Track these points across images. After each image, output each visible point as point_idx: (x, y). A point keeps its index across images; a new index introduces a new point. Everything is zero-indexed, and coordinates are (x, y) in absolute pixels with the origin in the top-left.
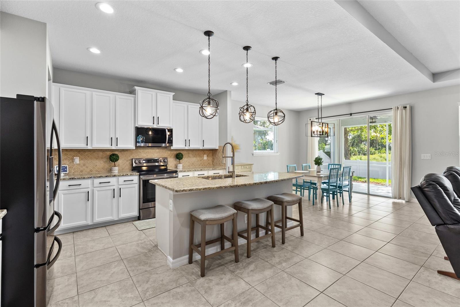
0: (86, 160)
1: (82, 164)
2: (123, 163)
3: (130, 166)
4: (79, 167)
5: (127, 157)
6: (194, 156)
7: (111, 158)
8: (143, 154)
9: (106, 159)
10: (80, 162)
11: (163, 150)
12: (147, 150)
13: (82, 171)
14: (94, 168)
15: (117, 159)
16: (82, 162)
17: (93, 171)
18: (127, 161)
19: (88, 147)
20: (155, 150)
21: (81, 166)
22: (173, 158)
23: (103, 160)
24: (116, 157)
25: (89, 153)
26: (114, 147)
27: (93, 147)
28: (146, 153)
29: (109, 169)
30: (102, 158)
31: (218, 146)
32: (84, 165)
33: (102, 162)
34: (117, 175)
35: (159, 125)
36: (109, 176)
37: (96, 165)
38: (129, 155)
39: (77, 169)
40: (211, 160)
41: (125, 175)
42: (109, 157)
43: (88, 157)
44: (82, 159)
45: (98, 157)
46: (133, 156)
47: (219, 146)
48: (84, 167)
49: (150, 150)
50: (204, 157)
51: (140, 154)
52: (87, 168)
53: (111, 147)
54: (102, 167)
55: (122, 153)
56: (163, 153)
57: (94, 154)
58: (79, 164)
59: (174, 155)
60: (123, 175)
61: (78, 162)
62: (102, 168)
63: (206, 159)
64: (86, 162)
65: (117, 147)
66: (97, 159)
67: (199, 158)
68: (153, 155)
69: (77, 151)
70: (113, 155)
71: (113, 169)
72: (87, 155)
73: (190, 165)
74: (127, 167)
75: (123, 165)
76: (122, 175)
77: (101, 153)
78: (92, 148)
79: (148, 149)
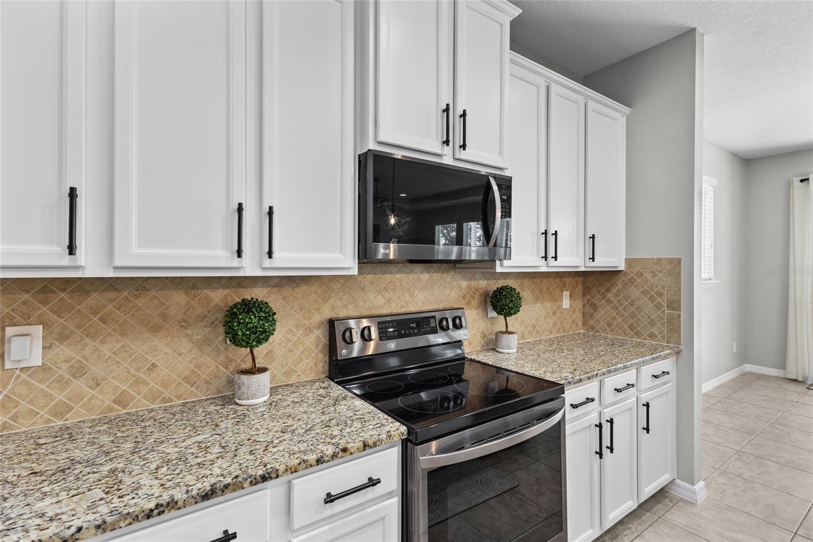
0: (87, 340)
1: (65, 366)
2: (290, 345)
3: (321, 356)
4: (43, 387)
5: (309, 311)
6: (538, 299)
7: (231, 328)
8: (371, 296)
9: (208, 330)
10: (51, 354)
11: (445, 275)
12: (388, 276)
13: (61, 411)
14: (138, 381)
15: (264, 331)
16: (63, 351)
17: (133, 398)
18: (309, 331)
19: (78, 268)
20: (416, 276)
21: (60, 379)
22: (476, 309)
23: (189, 332)
24: (260, 319)
25: (111, 301)
26: (250, 267)
27: (118, 262)
28: (386, 289)
29: (223, 380)
30: (184, 324)
31: (625, 258)
32: (78, 371)
33: (185, 346)
34: (282, 468)
35: (463, 155)
36: (226, 486)
37: (154, 365)
38: (316, 301)
39: (31, 402)
40: (580, 309)
41: (334, 456)
42: (220, 316)
43: (103, 320)
44: (63, 337)
45: (165, 317)
46: (333, 308)
47: (626, 260)
48: (79, 385)
49: (397, 276)
50: (562, 300)
51: (363, 294)
52: (98, 385)
53: (236, 262)
54: (187, 373)
55: (287, 291)
56: (445, 288)
57: (140, 302)
58: (43, 368)
59: (478, 294)
60: (319, 461)
61: (37, 359)
62: (187, 379)
63: (568, 307)
64: (87, 352)
65: (267, 263)
66: (155, 329)
67: (548, 305)
68: (408, 298)
69: (27, 292)
70: (248, 306)
71: (244, 389)
72: (95, 314)
73: (526, 334)
74: (305, 361)
75: (291, 351)
76: (312, 457)
77: (180, 298)
78: (110, 274)
79: (391, 273)
